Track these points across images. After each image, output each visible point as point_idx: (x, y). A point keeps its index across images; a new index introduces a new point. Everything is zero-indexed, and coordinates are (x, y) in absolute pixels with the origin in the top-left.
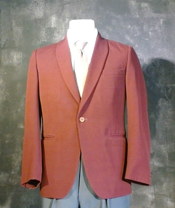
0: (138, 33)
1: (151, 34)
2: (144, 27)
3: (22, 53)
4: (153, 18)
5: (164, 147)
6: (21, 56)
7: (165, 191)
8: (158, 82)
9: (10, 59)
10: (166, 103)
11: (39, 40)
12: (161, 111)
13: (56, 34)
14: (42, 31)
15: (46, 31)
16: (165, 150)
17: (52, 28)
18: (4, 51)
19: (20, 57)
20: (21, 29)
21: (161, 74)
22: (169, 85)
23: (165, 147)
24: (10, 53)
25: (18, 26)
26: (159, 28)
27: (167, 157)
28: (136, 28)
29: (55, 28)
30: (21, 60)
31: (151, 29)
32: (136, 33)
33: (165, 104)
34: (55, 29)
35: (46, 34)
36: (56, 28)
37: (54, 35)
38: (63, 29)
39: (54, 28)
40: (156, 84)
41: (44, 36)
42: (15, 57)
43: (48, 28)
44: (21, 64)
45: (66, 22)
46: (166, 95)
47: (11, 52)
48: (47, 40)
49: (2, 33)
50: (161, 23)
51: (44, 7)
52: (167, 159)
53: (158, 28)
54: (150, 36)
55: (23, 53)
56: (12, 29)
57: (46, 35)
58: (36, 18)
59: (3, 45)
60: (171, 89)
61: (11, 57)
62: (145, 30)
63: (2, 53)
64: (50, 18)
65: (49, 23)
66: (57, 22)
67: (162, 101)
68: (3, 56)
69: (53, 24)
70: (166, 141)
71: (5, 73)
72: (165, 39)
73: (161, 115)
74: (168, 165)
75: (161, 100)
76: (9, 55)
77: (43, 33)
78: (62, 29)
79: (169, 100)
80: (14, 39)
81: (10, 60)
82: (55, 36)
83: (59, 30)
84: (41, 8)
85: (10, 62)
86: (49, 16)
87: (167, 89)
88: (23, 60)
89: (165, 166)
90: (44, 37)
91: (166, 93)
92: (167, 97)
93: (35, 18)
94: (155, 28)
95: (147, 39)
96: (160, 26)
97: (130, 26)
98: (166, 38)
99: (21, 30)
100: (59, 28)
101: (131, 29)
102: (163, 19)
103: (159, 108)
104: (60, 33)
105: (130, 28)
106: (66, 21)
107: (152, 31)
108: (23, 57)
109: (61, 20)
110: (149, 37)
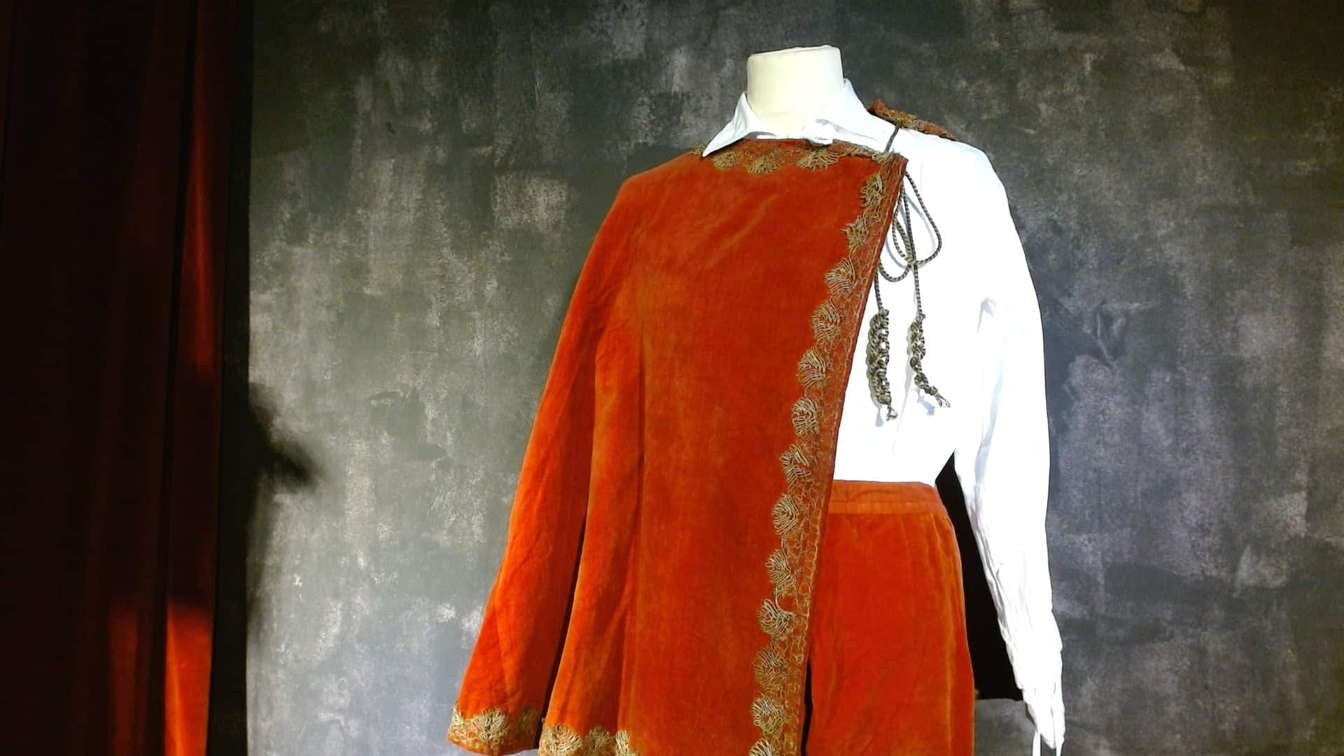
0: (995, 107)
1: (1046, 111)
2: (1019, 85)
3: (565, 186)
4: (1055, 51)
5: (1090, 541)
6: (564, 198)
7: (1089, 710)
8: (1070, 295)
9: (522, 206)
10: (1100, 376)
11: (628, 139)
12: (1082, 404)
13: (687, 117)
14: (640, 105)
15: (653, 107)
16: (1095, 554)
17: (672, 94)
18: (504, 177)
19: (559, 199)
20: (563, 101)
21: (1082, 264)
22: (1114, 307)
23: (1093, 542)
24: (526, 187)
25: (553, 89)
26: (1079, 88)
27: (1099, 583)
28: (989, 89)
29: (686, 95)
30: (563, 212)
31: (1048, 93)
32: (989, 109)
33: (1099, 378)
34: (685, 98)
35: (653, 117)
36: (689, 92)
37: (682, 118)
38: (714, 97)
39: (683, 95)
40: (1061, 300)
41: (646, 125)
42: (540, 200)
43: (660, 95)
44: (562, 226)
45: (724, 73)
46: (1100, 343)
47: (530, 182)
48: (655, 138)
49: (499, 115)
50: (1089, 68)
51: (646, 20)
52: (1102, 590)
53: (1072, 90)
54: (1044, 120)
55: (570, 186)
56: (532, 103)
57: (654, 120)
58: (618, 60)
59: (501, 160)
60: (1120, 321)
61: (528, 199)
62: (1022, 98)
63: (495, 188)
64: (668, 59)
65: (664, 79)
66: (693, 72)
67: (1088, 367)
68: (501, 197)
69: (677, 79)
70: (1097, 521)
71: (507, 258)
72: (1102, 130)
73: (1082, 420)
74: (1102, 611)
75: (1080, 360)
76: (521, 192)
77: (642, 115)
78: (711, 98)
79: (1111, 363)
80: (538, 136)
81: (523, 211)
82: (684, 125)
83: (698, 101)
84: (638, 23)
85: (526, 217)
86: (663, 52)
87: (1108, 320)
88: (567, 212)
89: (1091, 614)
90: (643, 126)
91: (1102, 335)
92: (1105, 351)
93: (614, 61)
94: (1063, 88)
95: (1032, 132)
96: (1082, 82)
97: (964, 83)
98: (1103, 127)
99: (563, 105)
100: (699, 95)
101: (968, 92)
102: (1095, 53)
103: (1074, 392)
104: (702, 112)
105: (966, 88)
106: (725, 70)
107: (1049, 101)
108: (569, 199)
109: (707, 66)
110: (1040, 121)
